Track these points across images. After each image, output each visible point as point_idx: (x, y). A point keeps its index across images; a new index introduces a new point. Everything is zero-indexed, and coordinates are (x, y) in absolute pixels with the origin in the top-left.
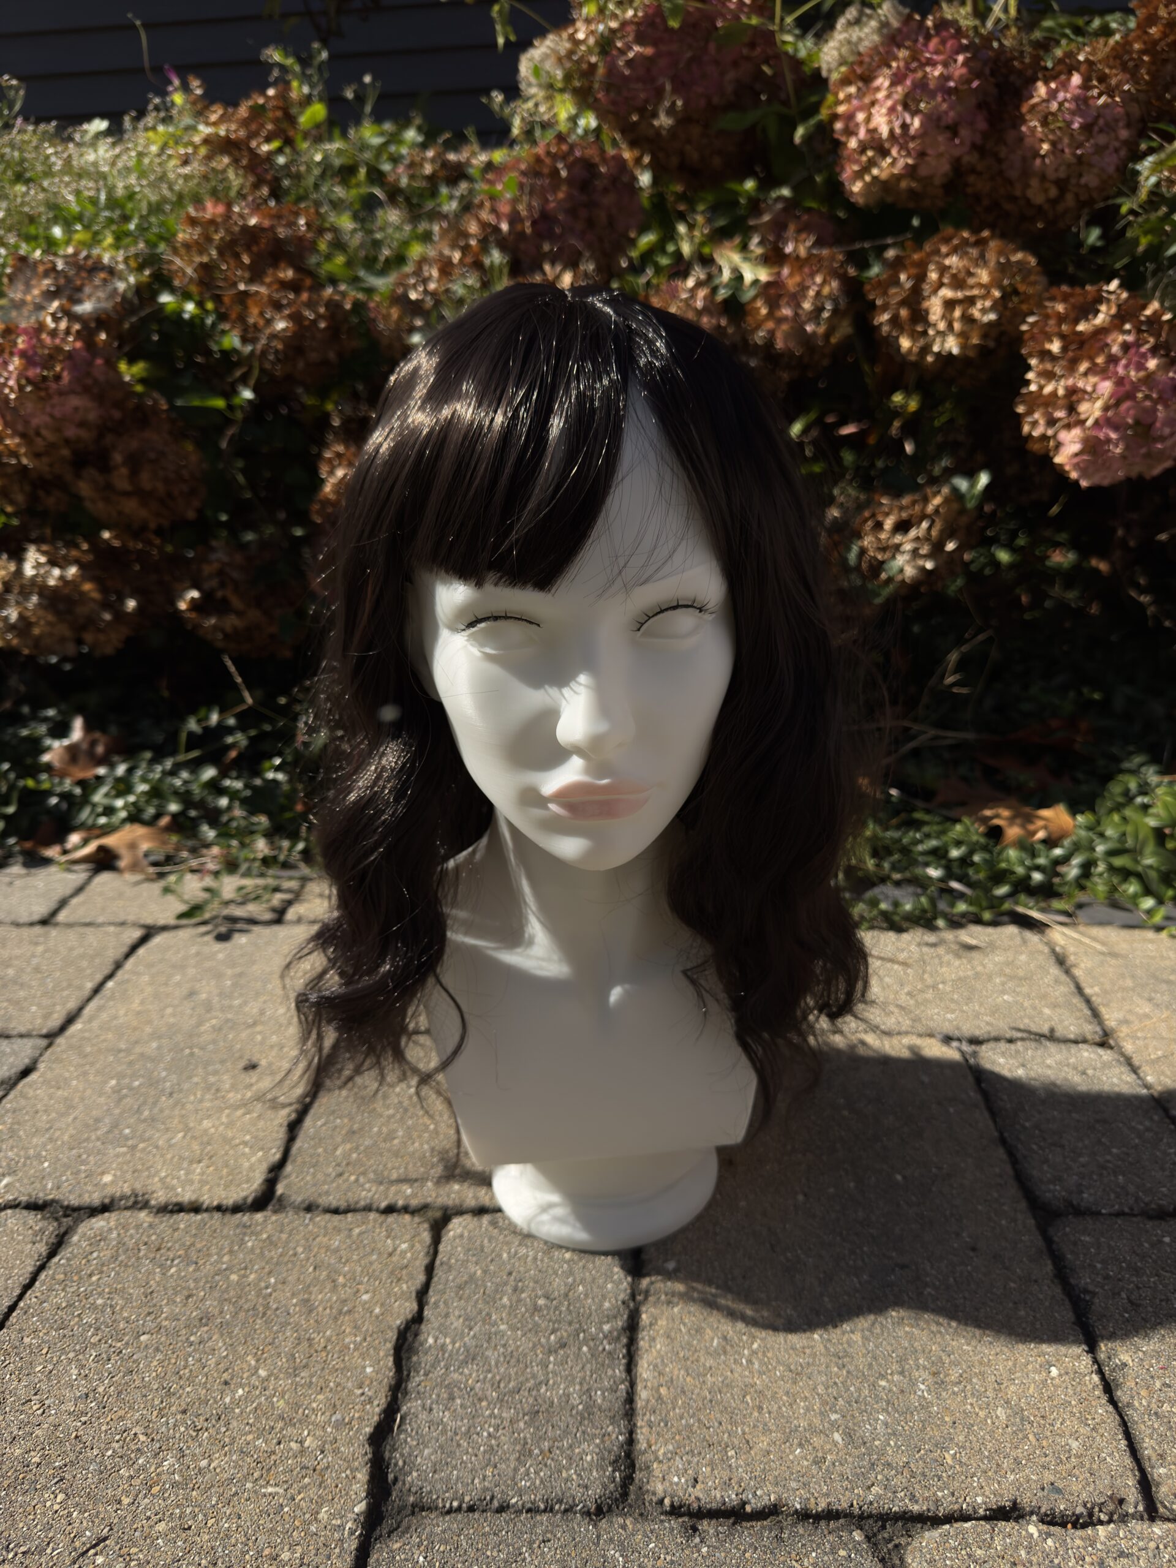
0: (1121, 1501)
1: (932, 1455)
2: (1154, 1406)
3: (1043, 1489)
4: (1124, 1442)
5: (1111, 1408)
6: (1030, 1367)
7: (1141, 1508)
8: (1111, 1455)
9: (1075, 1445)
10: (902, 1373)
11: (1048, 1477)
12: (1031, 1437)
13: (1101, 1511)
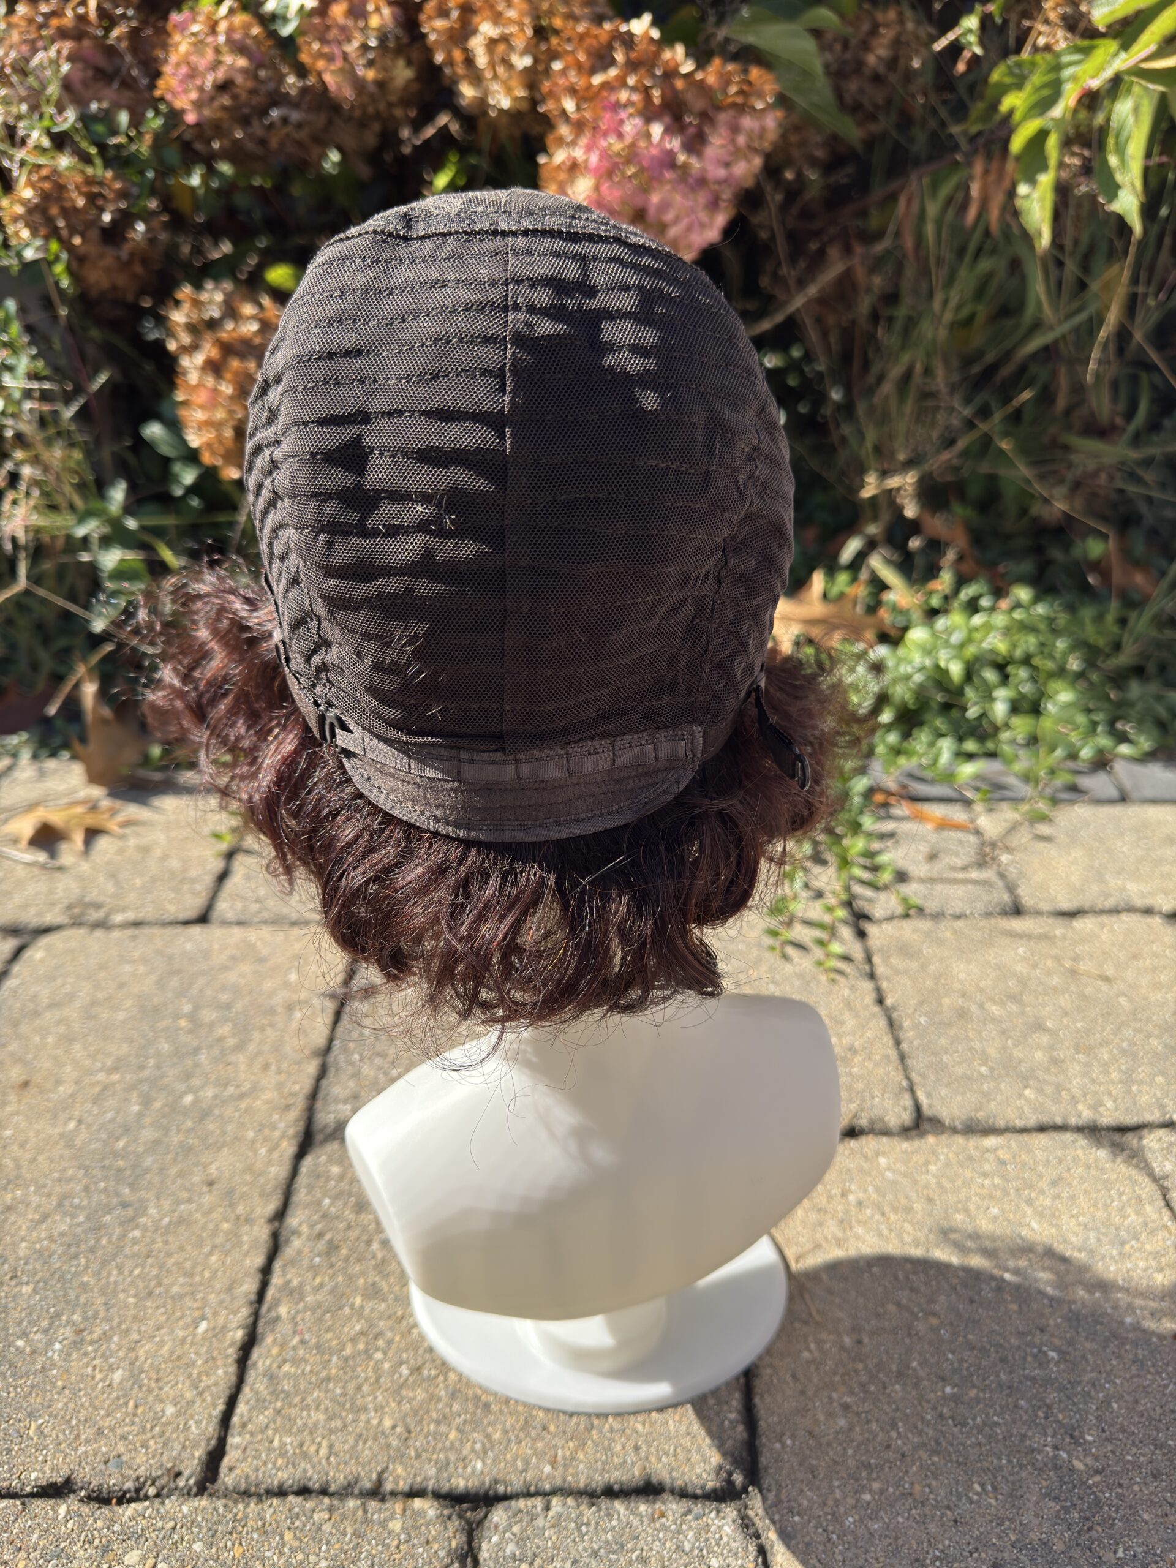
0: (178, 1474)
1: (17, 1425)
2: (275, 1366)
3: (106, 1462)
4: (221, 1407)
5: (232, 1369)
6: (181, 1323)
7: (192, 1482)
8: (198, 1423)
9: (170, 1410)
10: (46, 1331)
11: (121, 1448)
12: (131, 1404)
13: (153, 1484)
